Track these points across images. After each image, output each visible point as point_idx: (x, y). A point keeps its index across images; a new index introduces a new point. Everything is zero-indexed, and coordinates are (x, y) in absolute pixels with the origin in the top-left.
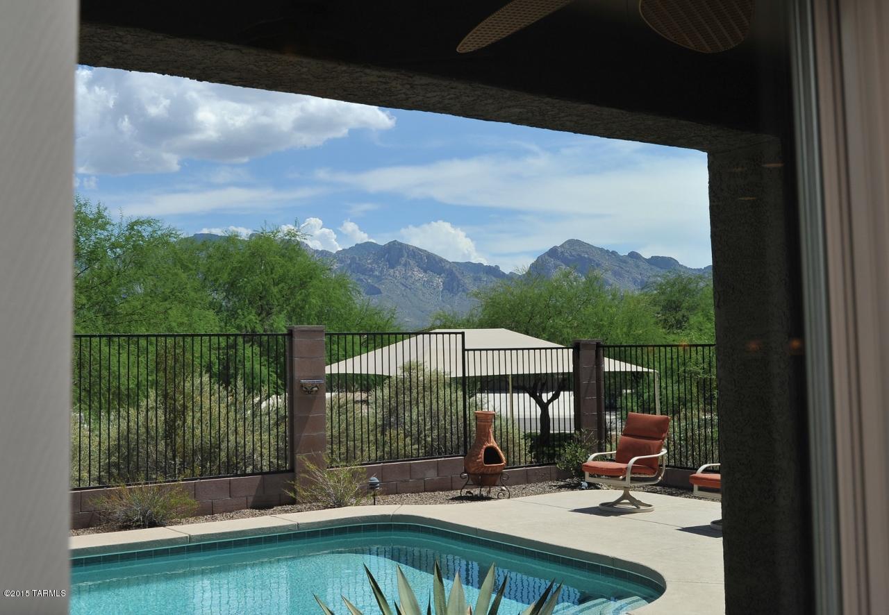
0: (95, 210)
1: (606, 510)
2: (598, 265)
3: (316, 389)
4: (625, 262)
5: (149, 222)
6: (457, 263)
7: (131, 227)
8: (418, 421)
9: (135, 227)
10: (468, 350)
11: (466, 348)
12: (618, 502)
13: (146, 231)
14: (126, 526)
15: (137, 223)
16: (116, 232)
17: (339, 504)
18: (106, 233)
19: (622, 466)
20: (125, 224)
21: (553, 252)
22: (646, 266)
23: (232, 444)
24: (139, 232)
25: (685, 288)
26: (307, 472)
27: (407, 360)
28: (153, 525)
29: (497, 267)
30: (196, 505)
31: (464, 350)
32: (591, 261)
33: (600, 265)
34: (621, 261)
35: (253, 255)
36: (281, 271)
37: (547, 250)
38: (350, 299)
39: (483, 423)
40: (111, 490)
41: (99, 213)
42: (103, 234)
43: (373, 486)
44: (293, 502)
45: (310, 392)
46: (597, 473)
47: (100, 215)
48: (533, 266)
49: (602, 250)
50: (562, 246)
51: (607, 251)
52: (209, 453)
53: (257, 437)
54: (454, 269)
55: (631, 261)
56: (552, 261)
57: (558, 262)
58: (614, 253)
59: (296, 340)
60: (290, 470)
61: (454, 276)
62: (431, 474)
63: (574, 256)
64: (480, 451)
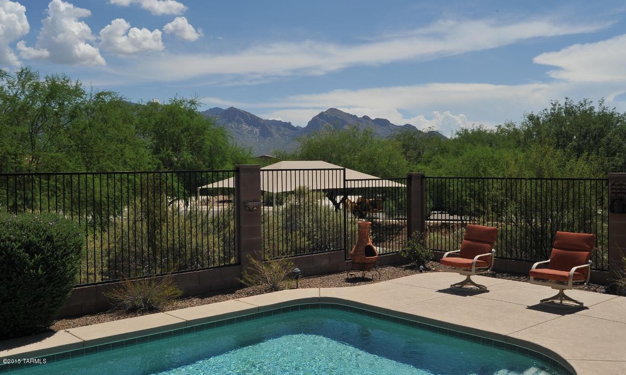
0: (74, 84)
2: (345, 123)
3: (256, 208)
4: (361, 121)
5: (109, 94)
7: (98, 96)
8: (309, 225)
9: (101, 96)
10: (347, 180)
11: (346, 179)
12: (464, 284)
13: (108, 99)
14: (133, 311)
15: (102, 93)
16: (88, 99)
17: (274, 288)
18: (82, 100)
19: (469, 261)
20: (94, 94)
21: (321, 115)
22: (372, 124)
23: (194, 245)
24: (103, 99)
25: (412, 137)
26: (252, 266)
30: (180, 293)
31: (345, 180)
32: (342, 120)
33: (347, 123)
34: (359, 120)
35: (169, 113)
36: (186, 124)
38: (227, 142)
39: (364, 230)
40: (118, 283)
41: (76, 87)
42: (79, 100)
43: (296, 275)
44: (242, 286)
45: (252, 210)
48: (310, 123)
50: (326, 112)
51: (351, 115)
52: (177, 252)
54: (266, 124)
55: (364, 121)
57: (324, 121)
60: (238, 263)
61: (266, 128)
62: (325, 263)
63: (333, 117)
64: (362, 248)
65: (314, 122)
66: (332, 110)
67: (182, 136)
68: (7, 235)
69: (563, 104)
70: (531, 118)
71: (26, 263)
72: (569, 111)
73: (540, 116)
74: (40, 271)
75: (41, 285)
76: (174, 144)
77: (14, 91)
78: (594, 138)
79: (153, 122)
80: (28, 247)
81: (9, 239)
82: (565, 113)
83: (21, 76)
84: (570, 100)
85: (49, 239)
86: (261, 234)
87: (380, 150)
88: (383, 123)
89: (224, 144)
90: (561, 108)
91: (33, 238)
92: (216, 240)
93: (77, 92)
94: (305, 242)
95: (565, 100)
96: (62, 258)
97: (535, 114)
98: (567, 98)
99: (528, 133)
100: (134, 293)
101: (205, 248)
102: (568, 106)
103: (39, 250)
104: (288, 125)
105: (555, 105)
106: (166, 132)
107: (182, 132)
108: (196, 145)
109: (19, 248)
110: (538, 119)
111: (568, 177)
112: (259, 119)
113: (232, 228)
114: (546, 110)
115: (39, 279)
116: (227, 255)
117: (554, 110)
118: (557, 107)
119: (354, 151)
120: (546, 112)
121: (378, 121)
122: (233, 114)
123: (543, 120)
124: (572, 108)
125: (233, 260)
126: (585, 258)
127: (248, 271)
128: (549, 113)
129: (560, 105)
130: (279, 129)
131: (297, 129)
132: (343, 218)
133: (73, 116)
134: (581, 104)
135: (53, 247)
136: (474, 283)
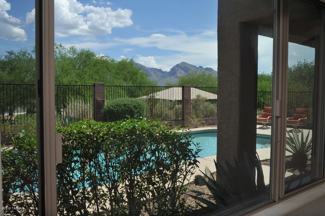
2: (190, 70)
4: (198, 69)
6: (149, 68)
17: (196, 127)
21: (177, 65)
22: (204, 70)
29: (161, 69)
32: (188, 68)
33: (191, 69)
34: (197, 68)
37: (176, 64)
43: (203, 123)
48: (172, 70)
49: (191, 65)
50: (180, 64)
51: (193, 66)
54: (148, 70)
55: (199, 68)
56: (177, 68)
58: (195, 66)
59: (185, 88)
60: (183, 119)
66: (183, 63)
72: (306, 66)
73: (292, 68)
82: (304, 67)
84: (306, 61)
90: (302, 64)
95: (304, 61)
98: (305, 60)
102: (305, 63)
105: (299, 63)
110: (291, 69)
114: (295, 65)
117: (299, 65)
118: (300, 64)
120: (295, 66)
123: (293, 70)
124: (307, 64)
127: (187, 121)
128: (296, 66)
129: (301, 63)
130: (155, 73)
131: (165, 72)
134: (312, 63)
136: (267, 127)
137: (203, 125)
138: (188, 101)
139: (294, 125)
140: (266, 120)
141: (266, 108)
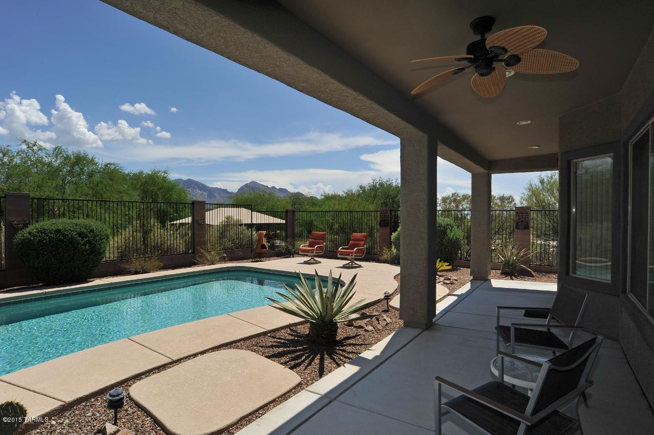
0: (91, 157)
1: (306, 263)
3: (203, 223)
4: (270, 190)
7: (106, 165)
12: (309, 260)
13: (112, 167)
14: (136, 273)
15: (109, 164)
16: (100, 166)
17: (213, 264)
18: (96, 167)
23: (169, 244)
24: (109, 167)
26: (201, 253)
27: (228, 215)
28: (146, 272)
30: (162, 264)
32: (259, 189)
35: (150, 179)
36: (161, 185)
37: (244, 184)
39: (261, 236)
41: (92, 159)
42: (94, 167)
43: (225, 257)
44: (195, 264)
46: (303, 251)
47: (92, 160)
51: (265, 186)
52: (157, 247)
53: (178, 241)
54: (211, 190)
60: (193, 252)
61: (211, 192)
62: (241, 254)
63: (252, 187)
64: (260, 245)
65: (241, 189)
66: (253, 182)
67: (158, 192)
68: (69, 228)
69: (378, 180)
70: (361, 187)
71: (79, 243)
72: (381, 185)
74: (87, 247)
75: (87, 255)
76: (153, 197)
77: (50, 160)
78: (392, 199)
79: (140, 183)
80: (81, 234)
81: (70, 230)
82: (379, 185)
83: (55, 151)
85: (92, 231)
86: (205, 238)
87: (278, 203)
88: (283, 190)
89: (184, 198)
91: (83, 230)
92: (181, 241)
93: (92, 162)
94: (230, 245)
96: (99, 241)
97: (363, 185)
99: (359, 195)
100: (136, 265)
101: (175, 245)
103: (86, 236)
104: (225, 191)
106: (148, 189)
107: (159, 190)
108: (167, 198)
109: (75, 235)
111: (362, 210)
112: (207, 186)
113: (190, 235)
115: (86, 251)
116: (187, 248)
119: (263, 204)
120: (369, 184)
121: (281, 190)
122: (190, 183)
123: (367, 189)
125: (190, 251)
126: (362, 244)
127: (198, 255)
129: (376, 181)
130: (219, 193)
131: (232, 193)
132: (250, 234)
133: (90, 175)
135: (94, 235)
136: (315, 260)
137: (223, 260)
138: (200, 224)
139: (348, 257)
140: (312, 251)
141: (314, 234)
